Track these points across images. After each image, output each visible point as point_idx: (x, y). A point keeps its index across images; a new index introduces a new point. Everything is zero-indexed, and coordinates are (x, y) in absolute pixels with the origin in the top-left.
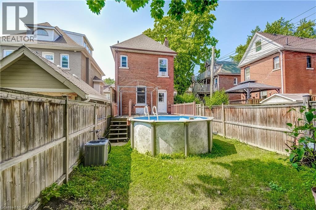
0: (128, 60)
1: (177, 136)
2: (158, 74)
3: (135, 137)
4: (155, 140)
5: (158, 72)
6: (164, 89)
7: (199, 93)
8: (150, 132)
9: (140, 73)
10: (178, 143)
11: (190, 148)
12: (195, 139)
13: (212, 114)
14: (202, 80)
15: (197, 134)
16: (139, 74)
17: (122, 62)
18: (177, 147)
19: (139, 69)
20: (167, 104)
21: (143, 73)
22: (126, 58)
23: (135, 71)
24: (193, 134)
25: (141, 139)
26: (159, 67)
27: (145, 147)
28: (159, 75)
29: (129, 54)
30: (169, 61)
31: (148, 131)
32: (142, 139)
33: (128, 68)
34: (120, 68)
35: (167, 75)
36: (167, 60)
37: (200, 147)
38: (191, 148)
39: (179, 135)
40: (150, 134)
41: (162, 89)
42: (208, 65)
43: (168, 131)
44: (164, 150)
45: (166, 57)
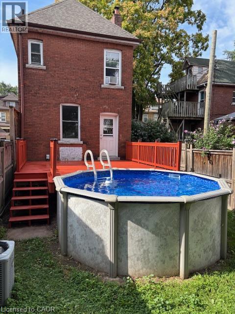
0: (44, 51)
1: (165, 230)
2: (103, 82)
3: (71, 226)
4: (117, 238)
5: (103, 78)
6: (113, 112)
7: (172, 117)
8: (105, 219)
9: (68, 79)
10: (167, 245)
11: (191, 254)
12: (201, 234)
13: (209, 165)
14: (177, 94)
15: (204, 223)
16: (65, 79)
17: (32, 54)
18: (163, 254)
19: (67, 70)
20: (119, 140)
21: (73, 78)
22: (39, 45)
23: (57, 74)
24: (198, 225)
25: (84, 232)
26: (105, 67)
27: (94, 250)
28: (105, 83)
29: (45, 38)
30: (123, 56)
31: (101, 217)
32: (86, 233)
33: (44, 67)
34: (27, 66)
35: (120, 84)
36: (120, 53)
37: (208, 250)
38: (193, 254)
39: (170, 228)
40: (106, 224)
41: (111, 112)
42: (188, 66)
43: (147, 220)
44: (138, 260)
45: (119, 47)
